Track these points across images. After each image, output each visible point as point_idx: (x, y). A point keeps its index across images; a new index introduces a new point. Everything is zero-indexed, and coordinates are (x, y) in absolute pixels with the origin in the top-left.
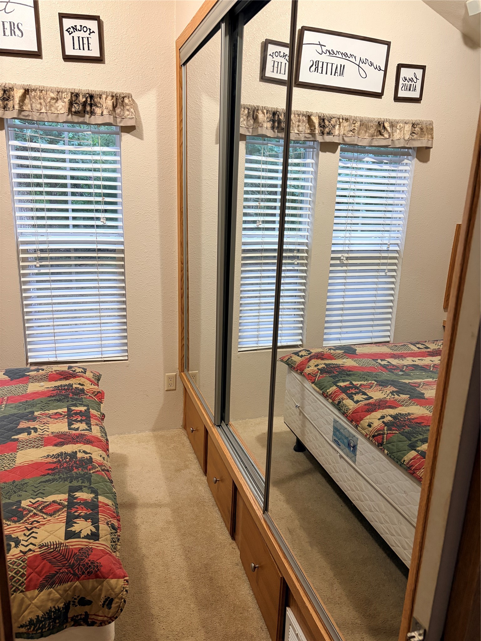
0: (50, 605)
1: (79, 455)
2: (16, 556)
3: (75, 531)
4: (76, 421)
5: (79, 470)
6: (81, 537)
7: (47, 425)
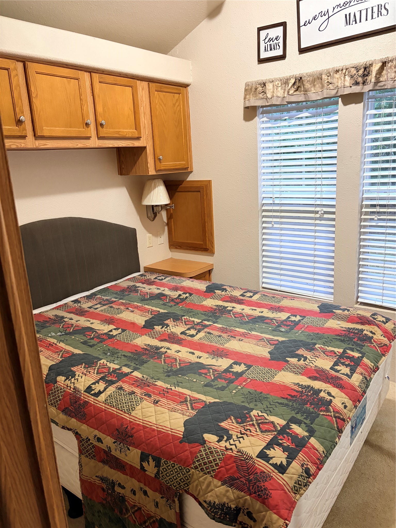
0: (225, 500)
1: (322, 394)
2: (222, 448)
3: (269, 455)
4: (343, 364)
5: (311, 406)
6: (270, 463)
7: (317, 358)
